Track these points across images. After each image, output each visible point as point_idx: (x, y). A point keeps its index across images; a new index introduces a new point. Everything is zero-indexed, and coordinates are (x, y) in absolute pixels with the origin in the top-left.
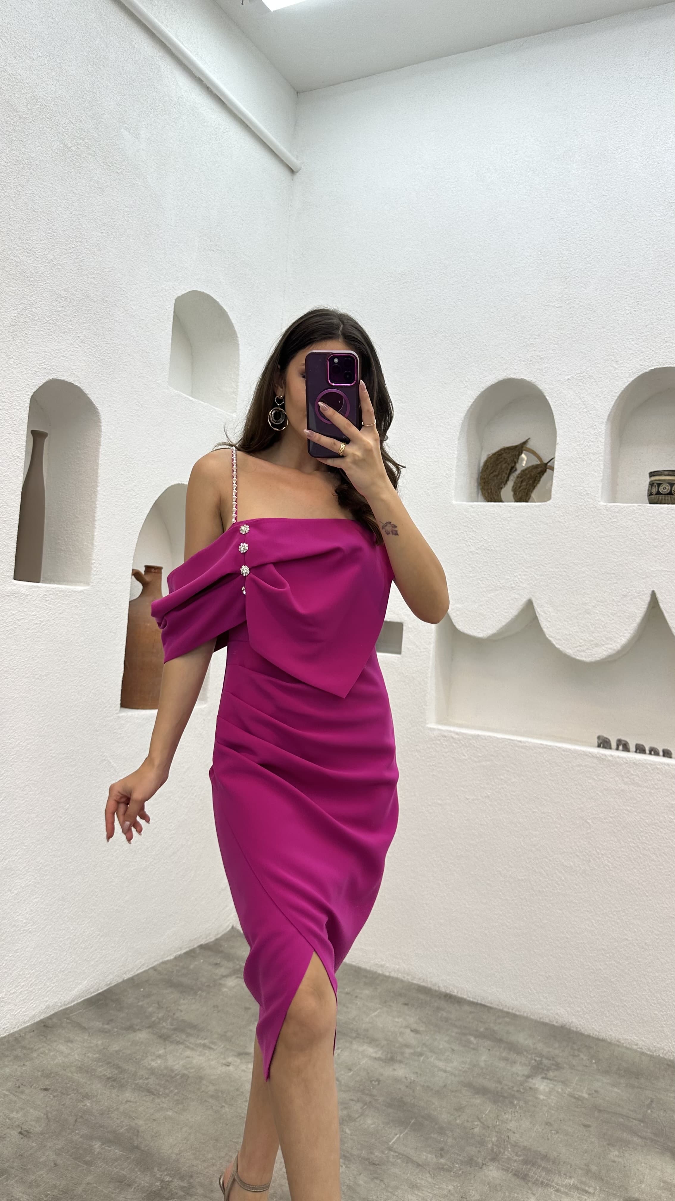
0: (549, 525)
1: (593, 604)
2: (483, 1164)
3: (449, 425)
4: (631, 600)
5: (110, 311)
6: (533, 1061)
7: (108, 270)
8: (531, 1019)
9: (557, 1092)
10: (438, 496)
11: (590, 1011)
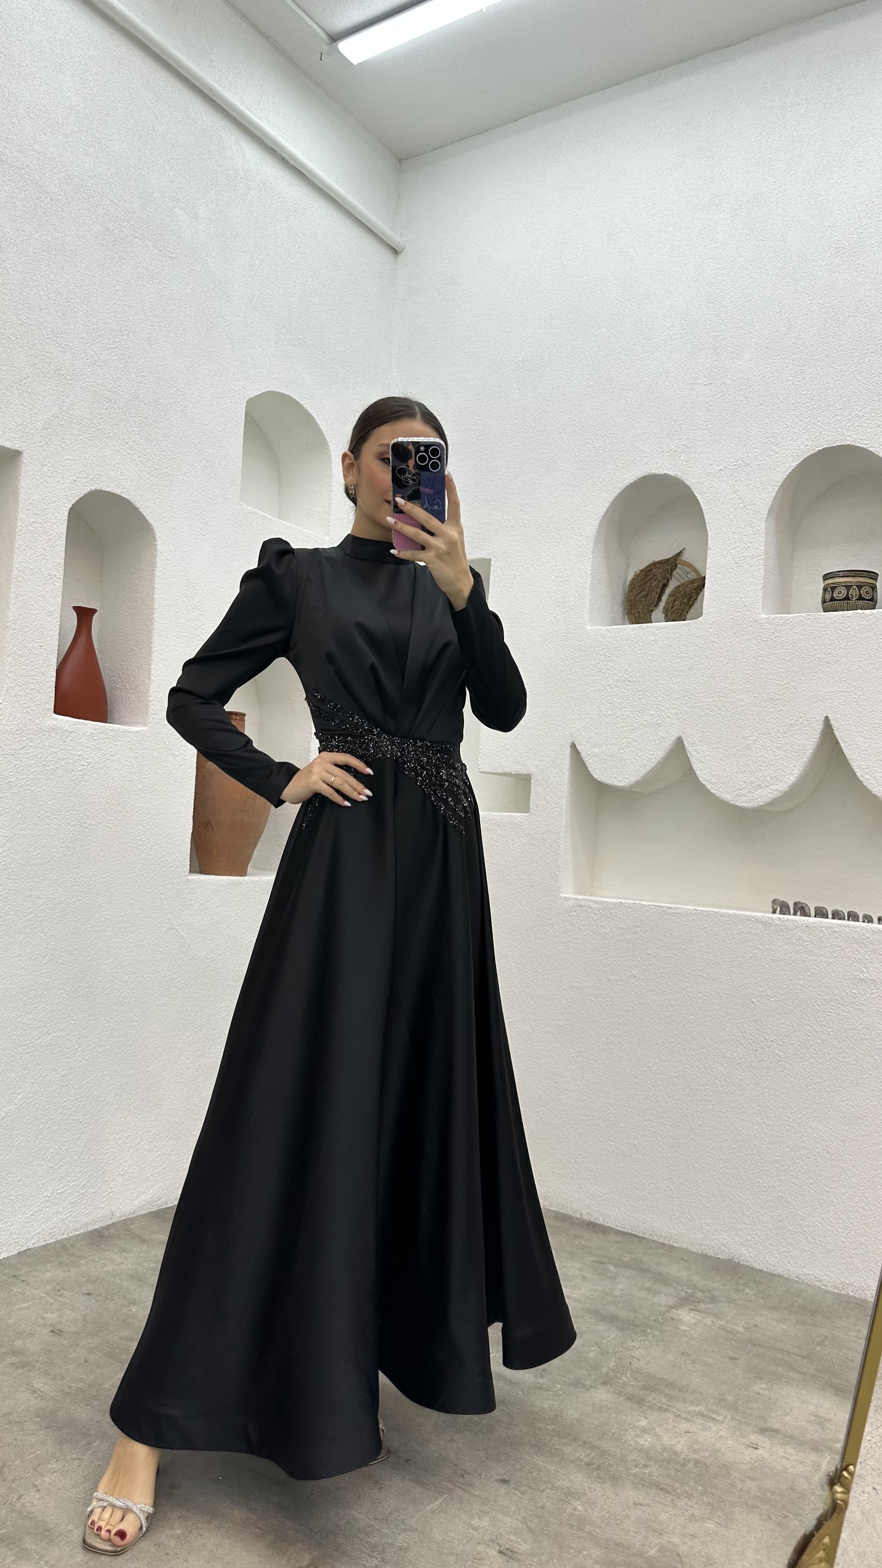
0: (700, 646)
1: (755, 738)
2: (591, 1387)
3: (581, 536)
4: (798, 729)
5: (165, 415)
6: (683, 1293)
7: (161, 367)
8: (692, 1252)
9: (706, 1324)
10: (569, 621)
11: (763, 1240)
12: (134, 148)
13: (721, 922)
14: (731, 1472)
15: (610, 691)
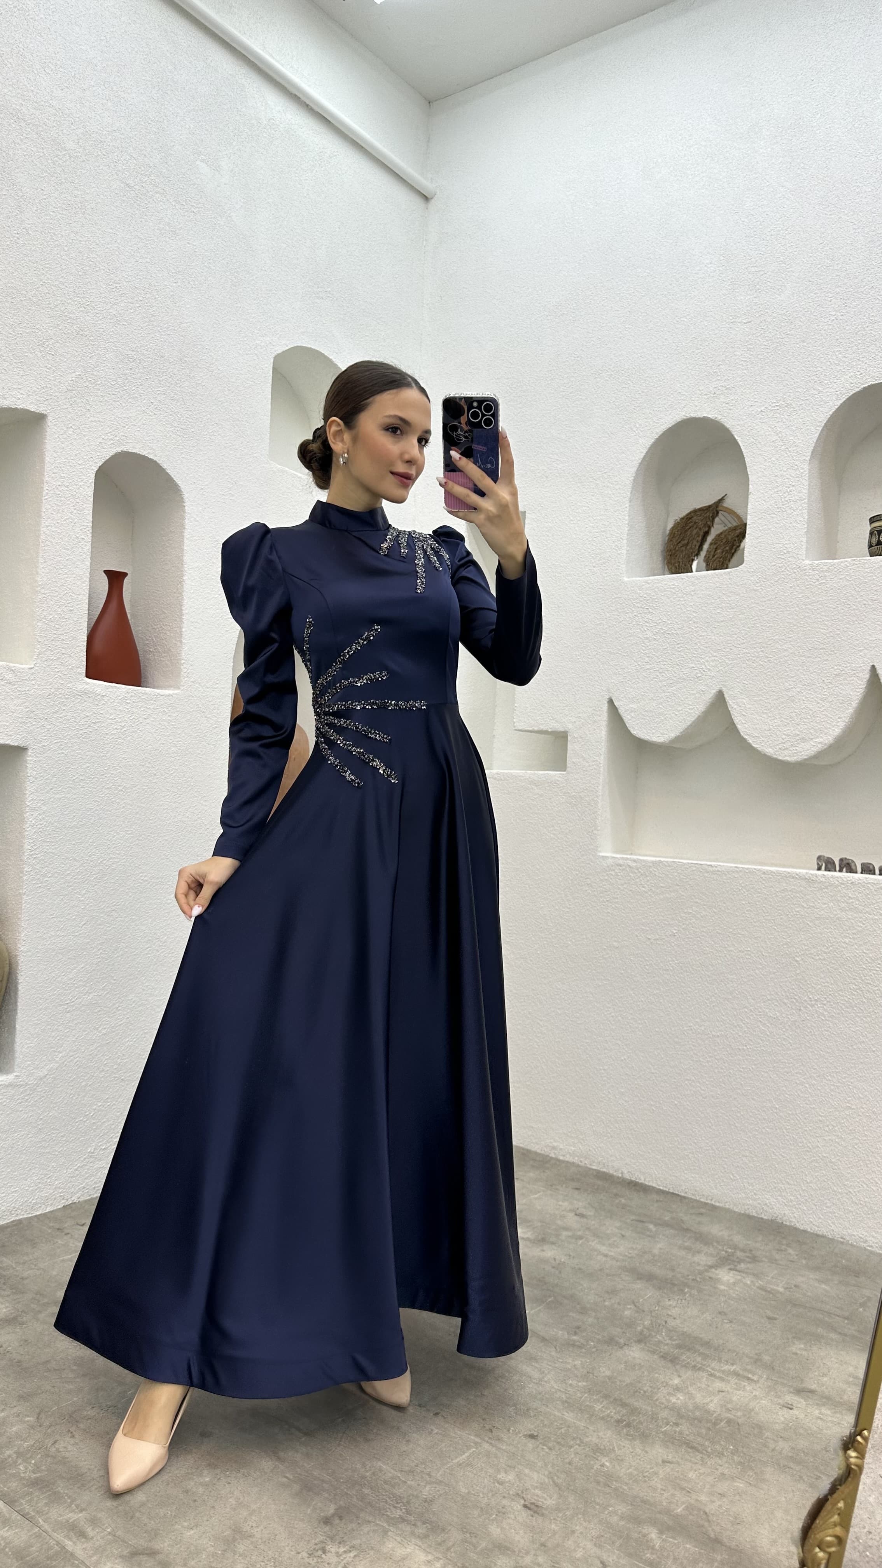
0: (742, 595)
1: (798, 689)
2: (625, 1344)
3: (617, 485)
4: (844, 679)
5: (190, 373)
6: (724, 1253)
7: (185, 325)
8: (734, 1211)
9: (745, 1284)
10: (606, 573)
11: (806, 1200)
12: (153, 100)
13: (764, 880)
14: (764, 1432)
15: (648, 644)
